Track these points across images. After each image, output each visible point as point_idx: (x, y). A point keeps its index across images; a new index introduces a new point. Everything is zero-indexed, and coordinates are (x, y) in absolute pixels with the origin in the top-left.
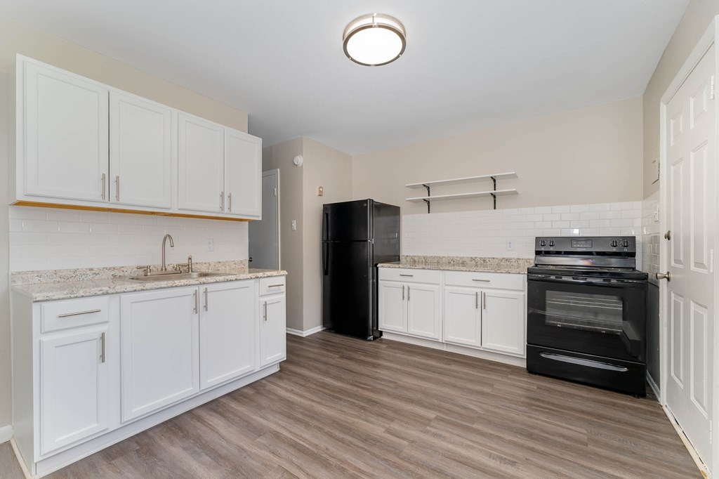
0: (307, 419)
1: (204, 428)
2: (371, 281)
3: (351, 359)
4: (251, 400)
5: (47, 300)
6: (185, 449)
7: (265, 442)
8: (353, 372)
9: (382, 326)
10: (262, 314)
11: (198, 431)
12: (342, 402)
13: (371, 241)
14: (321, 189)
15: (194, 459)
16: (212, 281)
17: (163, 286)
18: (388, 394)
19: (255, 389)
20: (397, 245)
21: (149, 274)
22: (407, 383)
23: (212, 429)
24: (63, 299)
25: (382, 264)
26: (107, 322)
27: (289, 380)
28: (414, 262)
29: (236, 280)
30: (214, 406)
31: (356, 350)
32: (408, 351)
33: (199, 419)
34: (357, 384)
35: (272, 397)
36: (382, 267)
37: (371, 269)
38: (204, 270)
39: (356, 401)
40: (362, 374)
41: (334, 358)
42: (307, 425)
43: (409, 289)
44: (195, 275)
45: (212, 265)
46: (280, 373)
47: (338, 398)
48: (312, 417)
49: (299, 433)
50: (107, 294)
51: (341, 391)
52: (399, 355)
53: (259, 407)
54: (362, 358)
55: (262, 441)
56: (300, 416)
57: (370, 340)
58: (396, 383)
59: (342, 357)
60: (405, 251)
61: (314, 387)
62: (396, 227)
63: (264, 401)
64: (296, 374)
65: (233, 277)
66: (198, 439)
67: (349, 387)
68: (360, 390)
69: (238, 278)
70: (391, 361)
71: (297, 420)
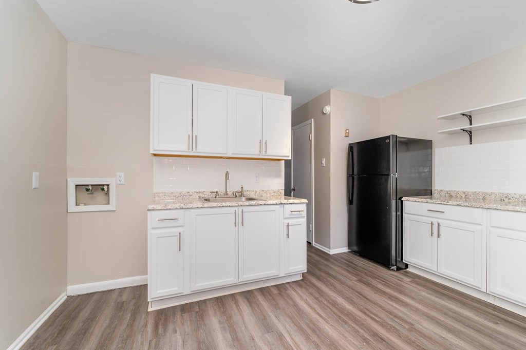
0: (309, 332)
1: (236, 311)
2: (394, 214)
3: (368, 284)
4: (274, 299)
5: (153, 210)
6: (220, 322)
7: (270, 340)
8: (367, 299)
9: (407, 258)
10: (286, 233)
11: (232, 312)
12: (346, 326)
13: (394, 175)
14: (347, 131)
15: (222, 333)
16: (247, 204)
17: (214, 206)
18: (399, 336)
19: (280, 290)
20: (429, 179)
21: (217, 197)
22: (427, 329)
23: (240, 314)
24: (161, 210)
25: (407, 198)
26: (183, 226)
27: (307, 290)
28: (449, 196)
29: (265, 204)
30: (248, 295)
31: (375, 277)
32: (437, 292)
33: (236, 302)
34: (367, 312)
35: (289, 301)
36: (407, 200)
37: (394, 202)
38: (252, 196)
39: (360, 330)
40: (374, 303)
41: (351, 280)
42: (307, 338)
43: (439, 225)
44: (243, 199)
45: (258, 193)
46: (302, 282)
47: (344, 321)
48: (314, 331)
49: (299, 343)
50: (183, 208)
51: (349, 315)
52: (424, 293)
53: (276, 307)
54: (380, 286)
55: (268, 338)
56: (305, 327)
57: (393, 270)
58: (412, 324)
59: (360, 281)
60: (438, 185)
61: (325, 302)
62: (427, 161)
63: (282, 303)
64: (314, 286)
65: (263, 202)
66: (230, 317)
67: (357, 312)
68: (369, 320)
69: (266, 203)
70: (412, 298)
71: (301, 330)
